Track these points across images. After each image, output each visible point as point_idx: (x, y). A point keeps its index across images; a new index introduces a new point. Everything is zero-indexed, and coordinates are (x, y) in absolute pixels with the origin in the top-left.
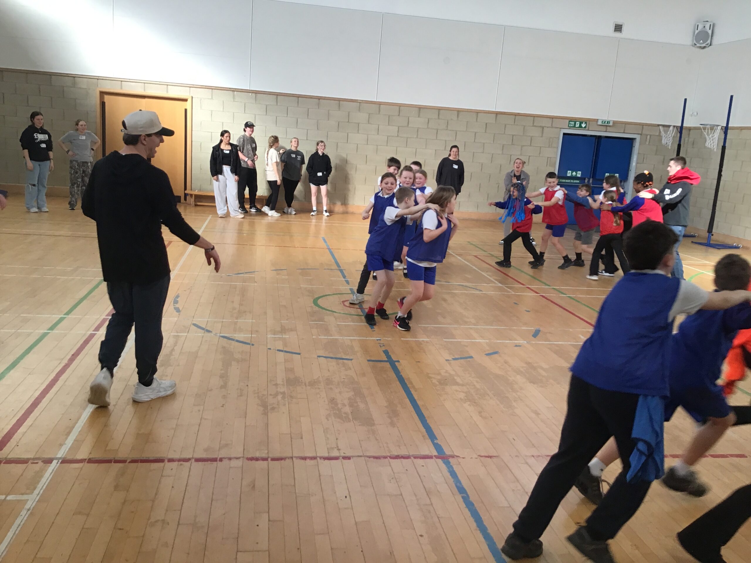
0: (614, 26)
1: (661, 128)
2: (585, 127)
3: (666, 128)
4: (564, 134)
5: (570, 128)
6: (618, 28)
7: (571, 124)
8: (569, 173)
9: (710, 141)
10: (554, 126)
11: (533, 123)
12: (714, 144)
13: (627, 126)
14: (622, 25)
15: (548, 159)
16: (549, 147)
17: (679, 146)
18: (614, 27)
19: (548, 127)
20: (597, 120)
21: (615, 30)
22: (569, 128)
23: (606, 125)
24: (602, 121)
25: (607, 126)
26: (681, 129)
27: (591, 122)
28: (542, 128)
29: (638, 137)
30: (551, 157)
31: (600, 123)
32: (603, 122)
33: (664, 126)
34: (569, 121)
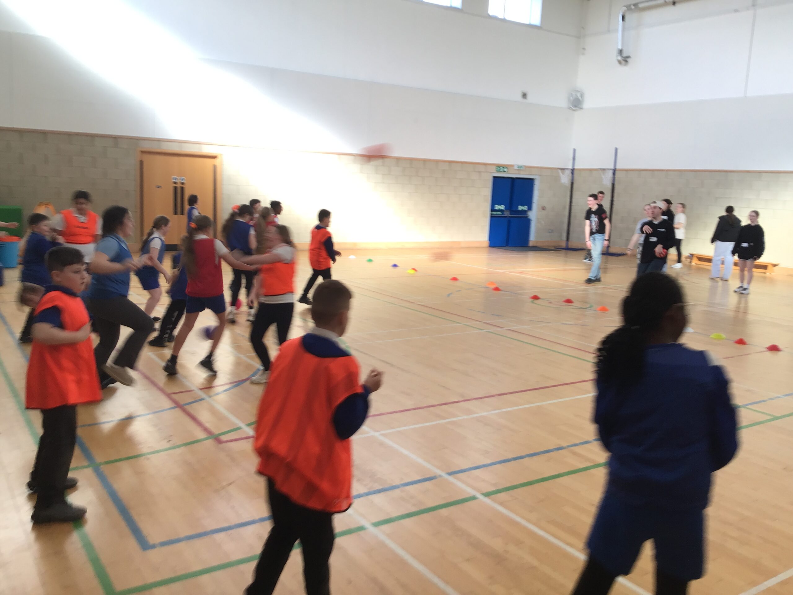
1: (560, 171)
2: (507, 172)
3: (562, 170)
4: (495, 177)
6: (524, 96)
7: (497, 169)
8: (497, 207)
10: (486, 170)
11: (474, 169)
12: (607, 181)
13: (532, 169)
14: (526, 94)
15: (483, 196)
16: (484, 187)
17: (572, 184)
18: (522, 95)
19: (483, 172)
20: (513, 166)
21: (522, 97)
22: (496, 172)
26: (573, 171)
27: (510, 167)
28: (479, 173)
29: (537, 177)
31: (516, 168)
32: (518, 167)
33: (561, 169)
34: (497, 167)
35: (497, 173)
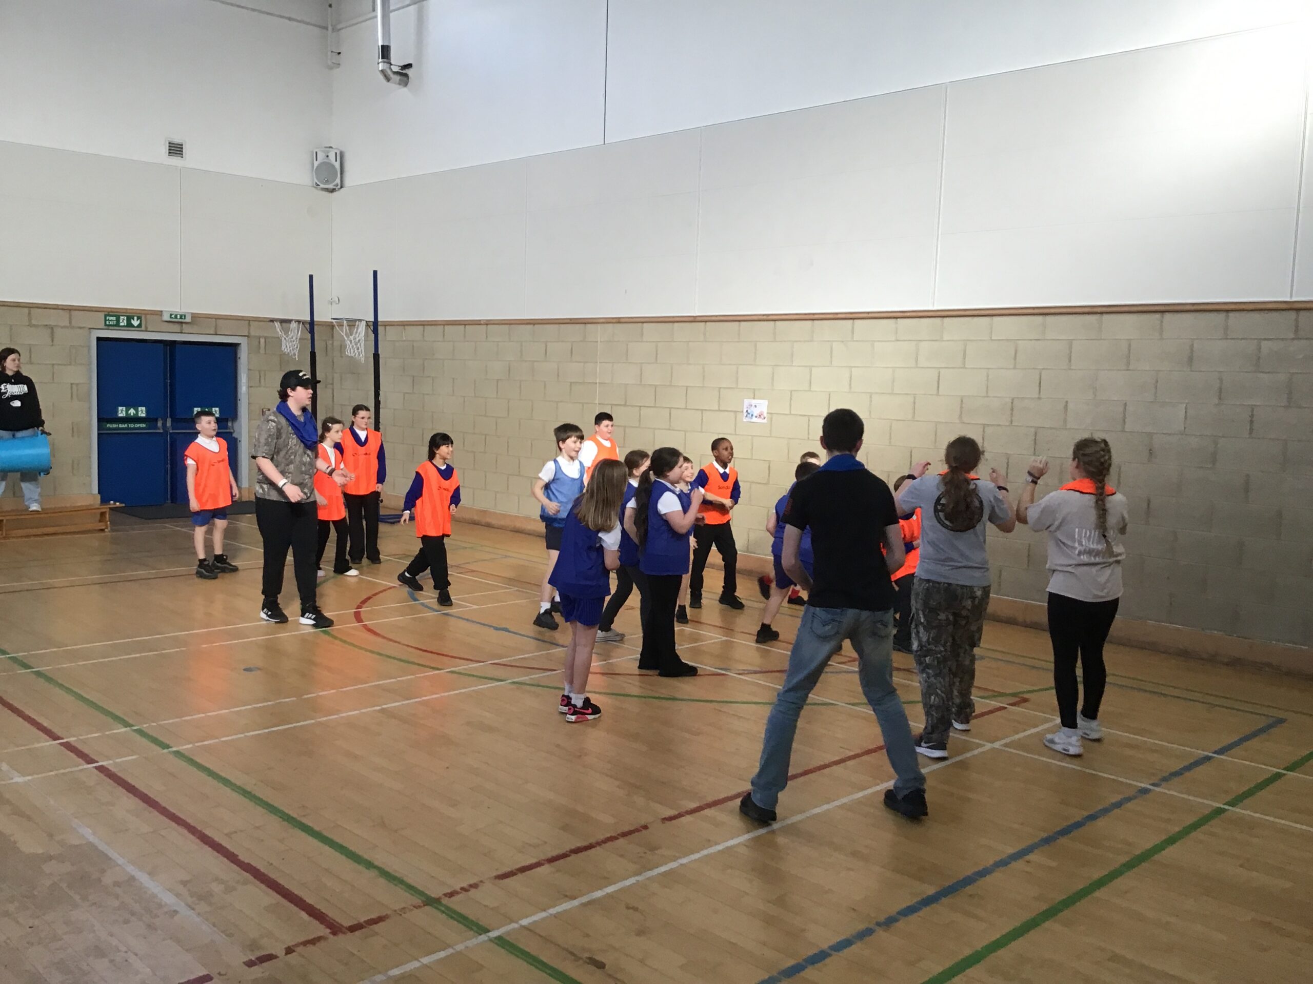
0: (168, 145)
1: (277, 324)
2: (140, 326)
3: (284, 325)
4: (99, 339)
5: (108, 327)
6: (176, 149)
7: (108, 320)
8: (122, 412)
9: (353, 346)
10: (74, 323)
11: (30, 320)
12: (360, 350)
13: (220, 322)
14: (182, 145)
15: (72, 388)
16: (70, 364)
18: (168, 148)
19: (62, 327)
20: (160, 313)
21: (169, 153)
22: (106, 327)
23: (178, 321)
24: (171, 315)
25: (182, 323)
26: (311, 325)
27: (148, 316)
28: (49, 331)
29: (243, 342)
30: (77, 382)
31: (166, 317)
32: (173, 316)
33: (283, 321)
34: (106, 316)
35: (108, 329)
